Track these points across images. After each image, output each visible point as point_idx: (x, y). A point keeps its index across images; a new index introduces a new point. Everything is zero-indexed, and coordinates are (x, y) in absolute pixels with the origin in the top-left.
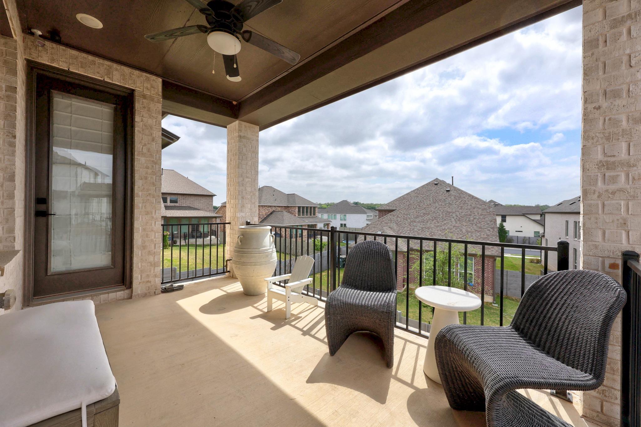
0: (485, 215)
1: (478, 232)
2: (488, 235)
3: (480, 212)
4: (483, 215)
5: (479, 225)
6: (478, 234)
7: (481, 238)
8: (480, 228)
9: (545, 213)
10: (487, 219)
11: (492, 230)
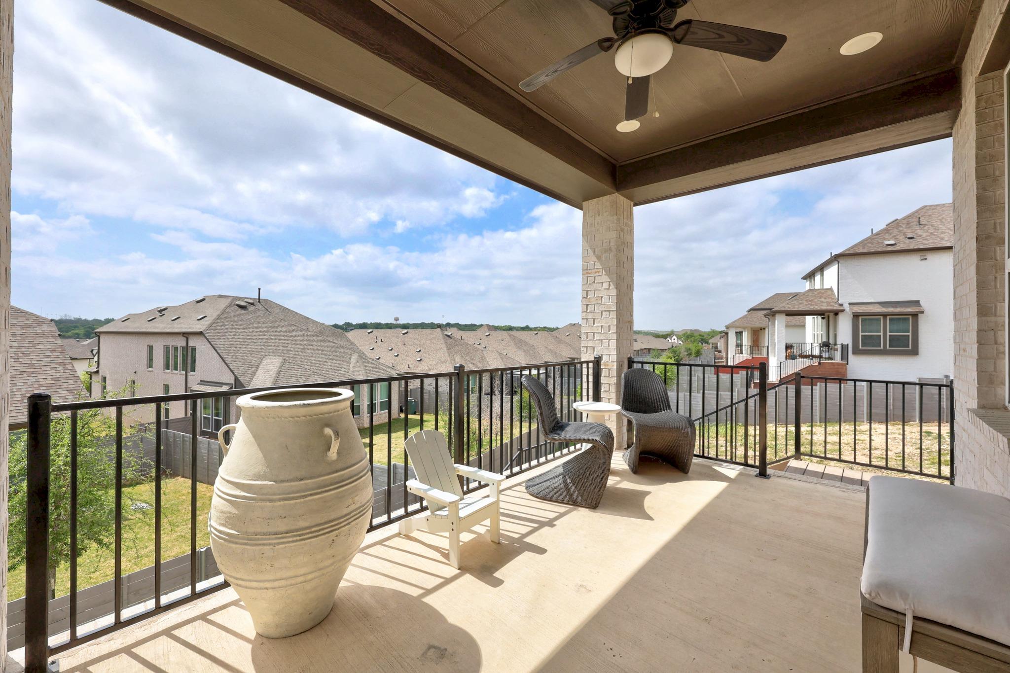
0: (34, 339)
1: (29, 374)
2: (56, 379)
3: (18, 333)
4: (27, 338)
5: (26, 360)
6: (31, 379)
7: (42, 386)
8: (31, 365)
9: (100, 333)
10: (41, 346)
11: (61, 368)
